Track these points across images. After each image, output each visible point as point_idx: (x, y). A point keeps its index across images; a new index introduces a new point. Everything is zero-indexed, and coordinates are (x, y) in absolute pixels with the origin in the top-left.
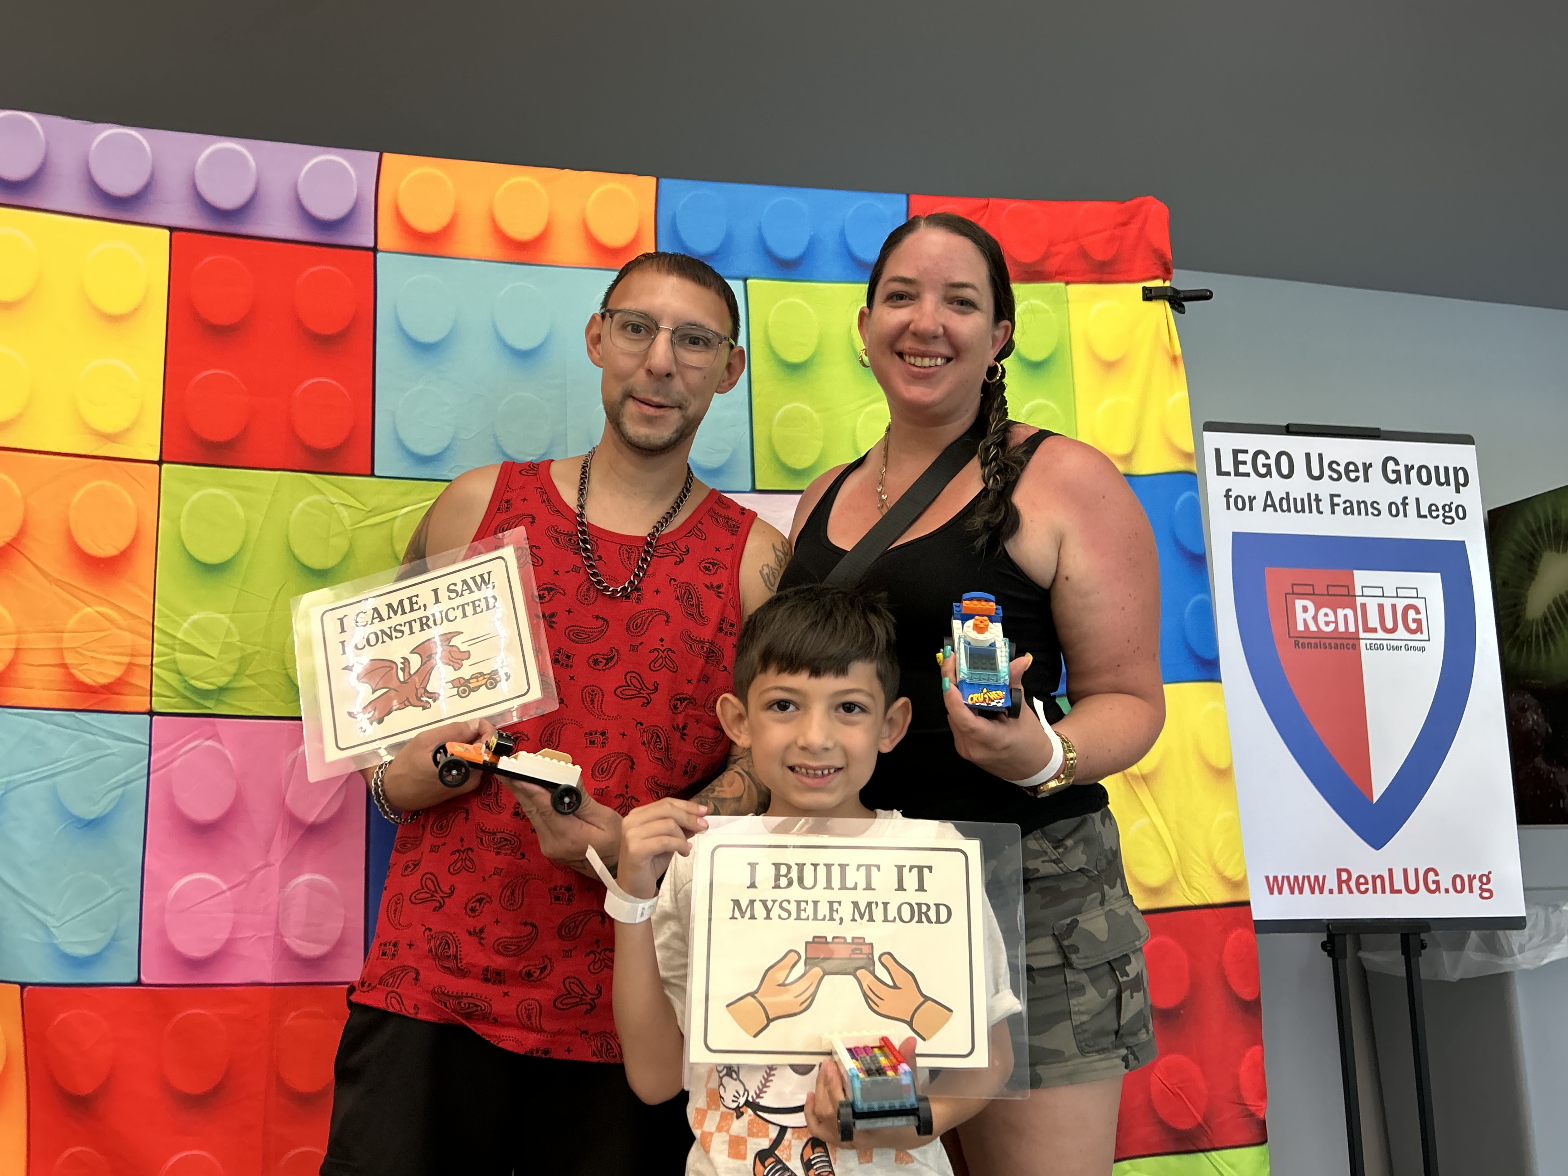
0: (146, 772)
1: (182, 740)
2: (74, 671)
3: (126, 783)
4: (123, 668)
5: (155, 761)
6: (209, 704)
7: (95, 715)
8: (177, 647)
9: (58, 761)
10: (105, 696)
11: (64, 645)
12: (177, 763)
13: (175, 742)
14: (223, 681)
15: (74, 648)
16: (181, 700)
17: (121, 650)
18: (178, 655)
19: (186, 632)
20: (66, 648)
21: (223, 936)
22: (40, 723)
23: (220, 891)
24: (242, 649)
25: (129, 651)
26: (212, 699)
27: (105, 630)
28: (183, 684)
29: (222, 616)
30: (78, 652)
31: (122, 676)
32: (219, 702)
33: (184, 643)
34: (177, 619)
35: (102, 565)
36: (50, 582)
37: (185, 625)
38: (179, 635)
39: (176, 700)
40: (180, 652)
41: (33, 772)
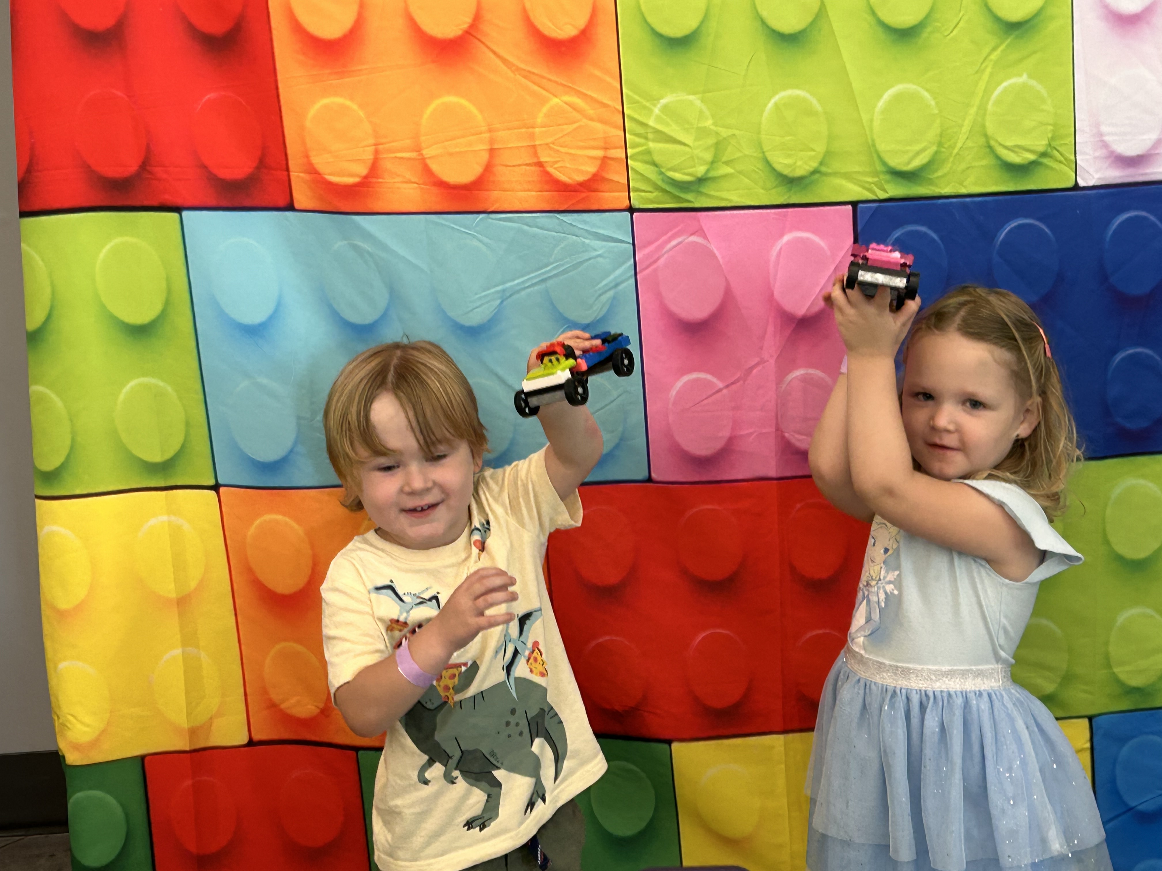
0: (633, 272)
1: (664, 238)
2: (550, 170)
3: (617, 285)
4: (598, 162)
5: (639, 260)
6: (689, 197)
7: (575, 216)
8: (650, 136)
9: (547, 265)
10: (584, 195)
11: (537, 143)
12: (662, 261)
13: (657, 240)
14: (700, 170)
15: (547, 144)
16: (661, 194)
17: (592, 143)
18: (651, 145)
19: (658, 119)
20: (540, 145)
21: (726, 433)
22: (526, 228)
23: (716, 389)
24: (717, 133)
25: (601, 144)
26: (692, 191)
27: (575, 122)
28: (660, 177)
29: (691, 97)
30: (550, 148)
31: (598, 171)
32: (700, 193)
33: (657, 131)
34: (648, 104)
35: (563, 49)
36: (513, 72)
37: (656, 111)
38: (651, 123)
39: (655, 194)
40: (654, 141)
41: (526, 278)
